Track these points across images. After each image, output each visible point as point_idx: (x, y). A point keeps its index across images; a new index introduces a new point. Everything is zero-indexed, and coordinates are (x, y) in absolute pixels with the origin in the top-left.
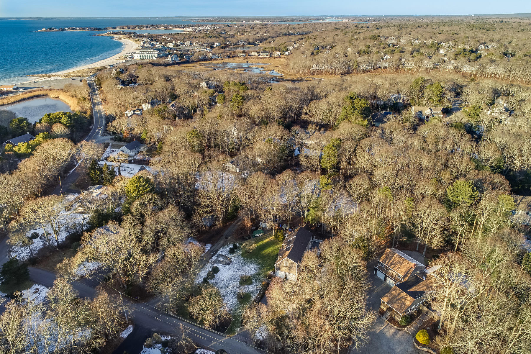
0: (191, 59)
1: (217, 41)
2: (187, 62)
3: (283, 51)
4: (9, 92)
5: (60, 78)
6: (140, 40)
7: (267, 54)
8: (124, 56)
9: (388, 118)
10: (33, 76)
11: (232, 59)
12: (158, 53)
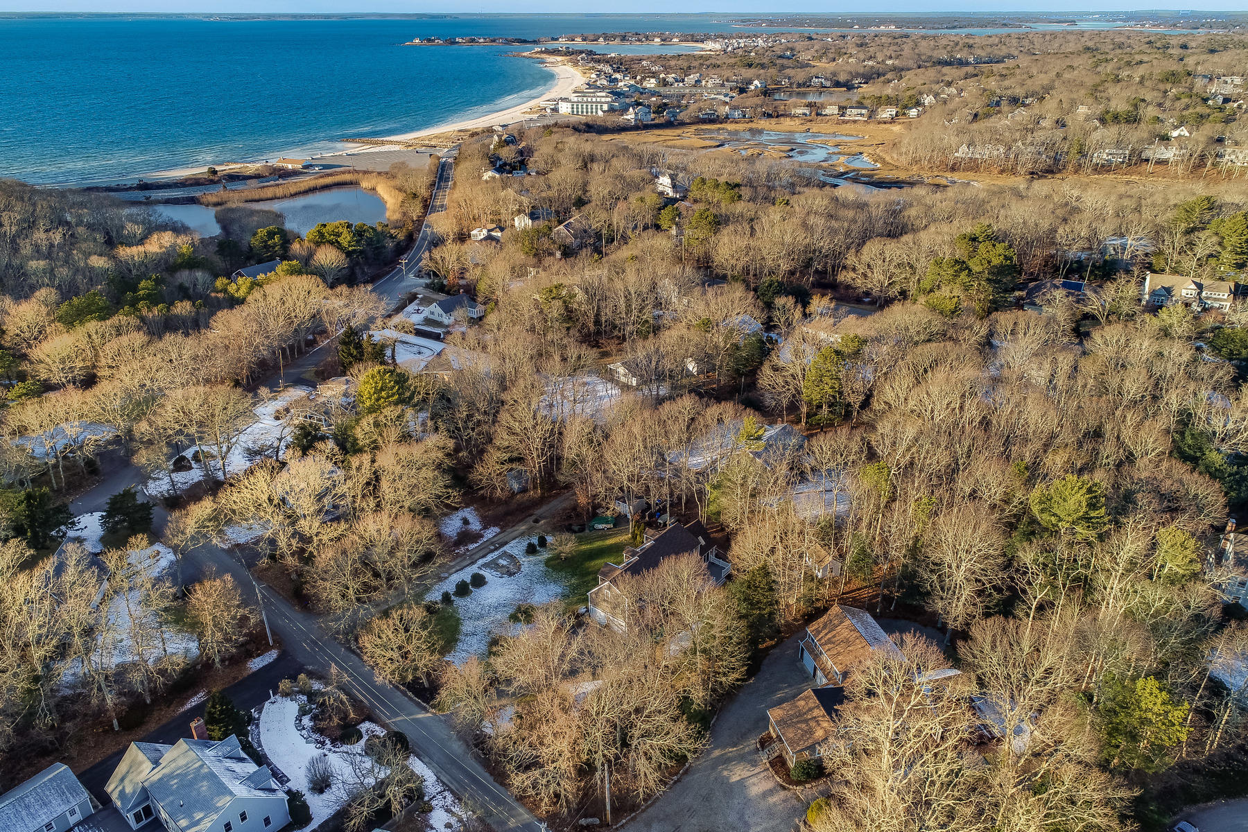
0: (678, 118)
1: (758, 77)
2: (669, 125)
3: (906, 107)
4: (295, 173)
5: (397, 148)
6: (593, 68)
7: (864, 111)
8: (543, 104)
9: (1048, 296)
10: (353, 141)
11: (773, 121)
12: (613, 101)
